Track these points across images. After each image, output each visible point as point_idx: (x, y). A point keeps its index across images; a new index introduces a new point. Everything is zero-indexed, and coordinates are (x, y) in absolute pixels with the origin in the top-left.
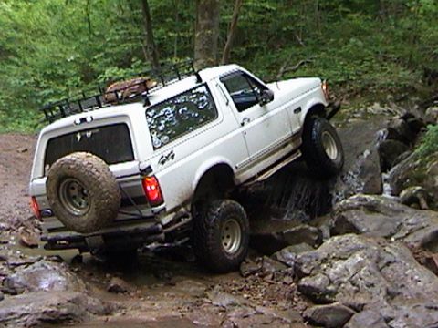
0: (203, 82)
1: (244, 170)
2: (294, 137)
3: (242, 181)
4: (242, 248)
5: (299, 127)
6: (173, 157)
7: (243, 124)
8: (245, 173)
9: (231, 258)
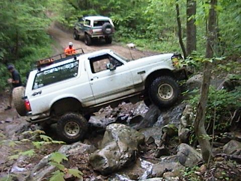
0: (77, 60)
1: (89, 101)
2: (136, 86)
3: (87, 105)
4: (79, 135)
5: (141, 81)
6: (40, 93)
7: (92, 80)
8: (90, 102)
9: (71, 138)
